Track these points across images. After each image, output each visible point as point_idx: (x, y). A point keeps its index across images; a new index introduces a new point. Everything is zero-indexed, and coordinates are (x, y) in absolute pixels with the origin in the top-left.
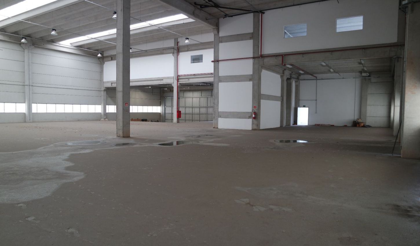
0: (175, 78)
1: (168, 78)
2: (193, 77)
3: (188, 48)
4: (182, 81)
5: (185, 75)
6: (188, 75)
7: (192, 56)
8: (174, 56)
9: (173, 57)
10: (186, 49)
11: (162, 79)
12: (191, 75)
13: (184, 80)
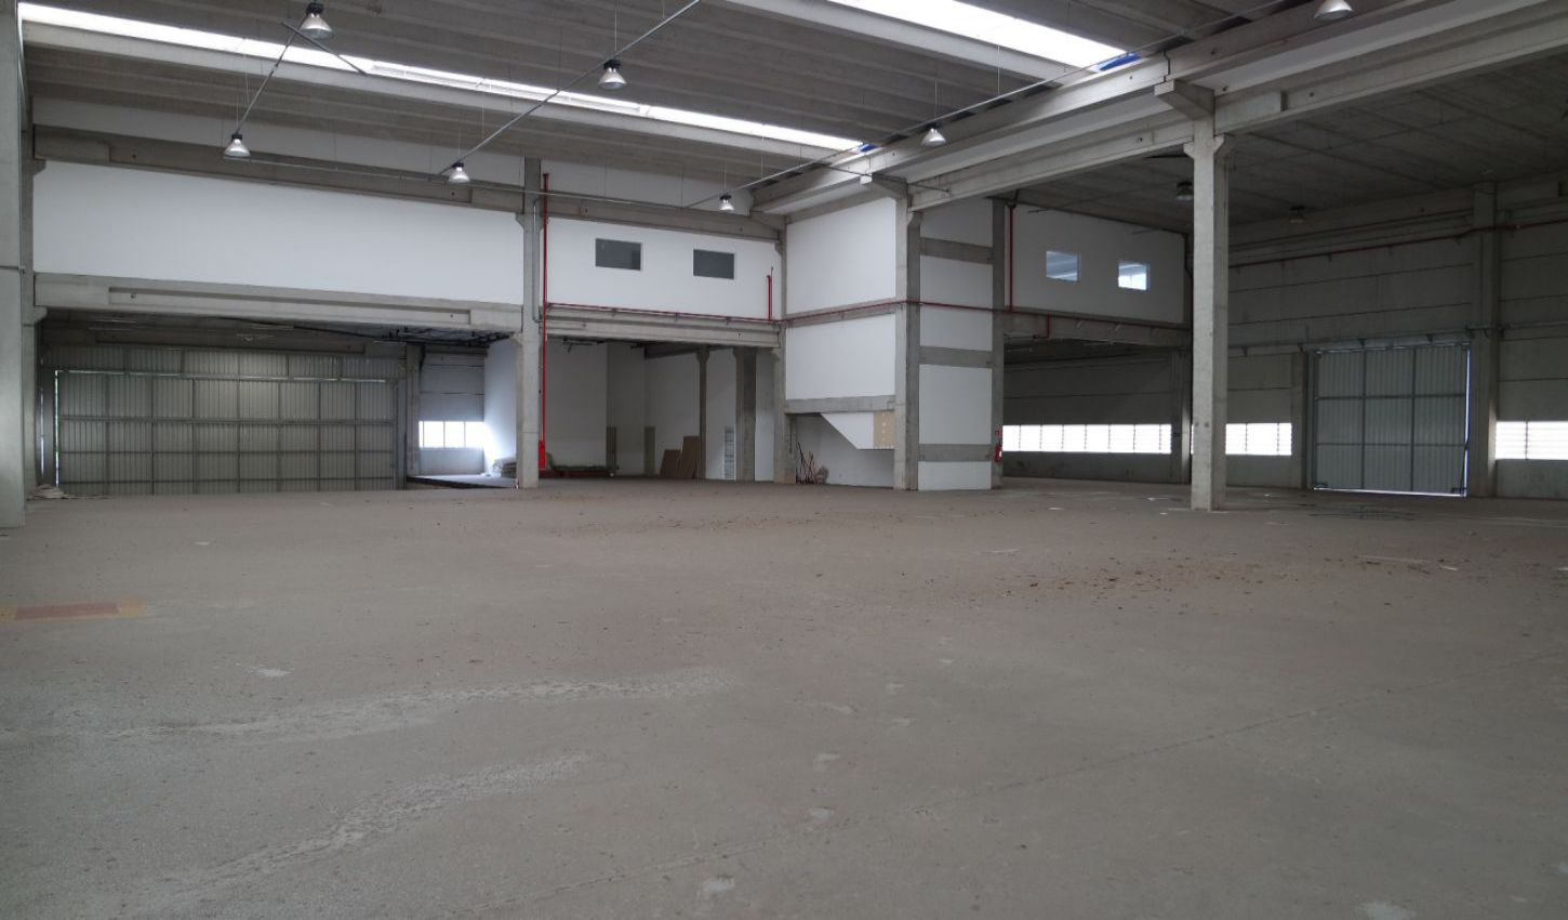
0: (528, 310)
1: (496, 308)
2: (608, 317)
3: (583, 208)
4: (558, 329)
5: (573, 308)
6: (583, 309)
7: (599, 242)
8: (523, 226)
9: (521, 230)
10: (573, 210)
11: (466, 307)
12: (595, 309)
13: (563, 324)
